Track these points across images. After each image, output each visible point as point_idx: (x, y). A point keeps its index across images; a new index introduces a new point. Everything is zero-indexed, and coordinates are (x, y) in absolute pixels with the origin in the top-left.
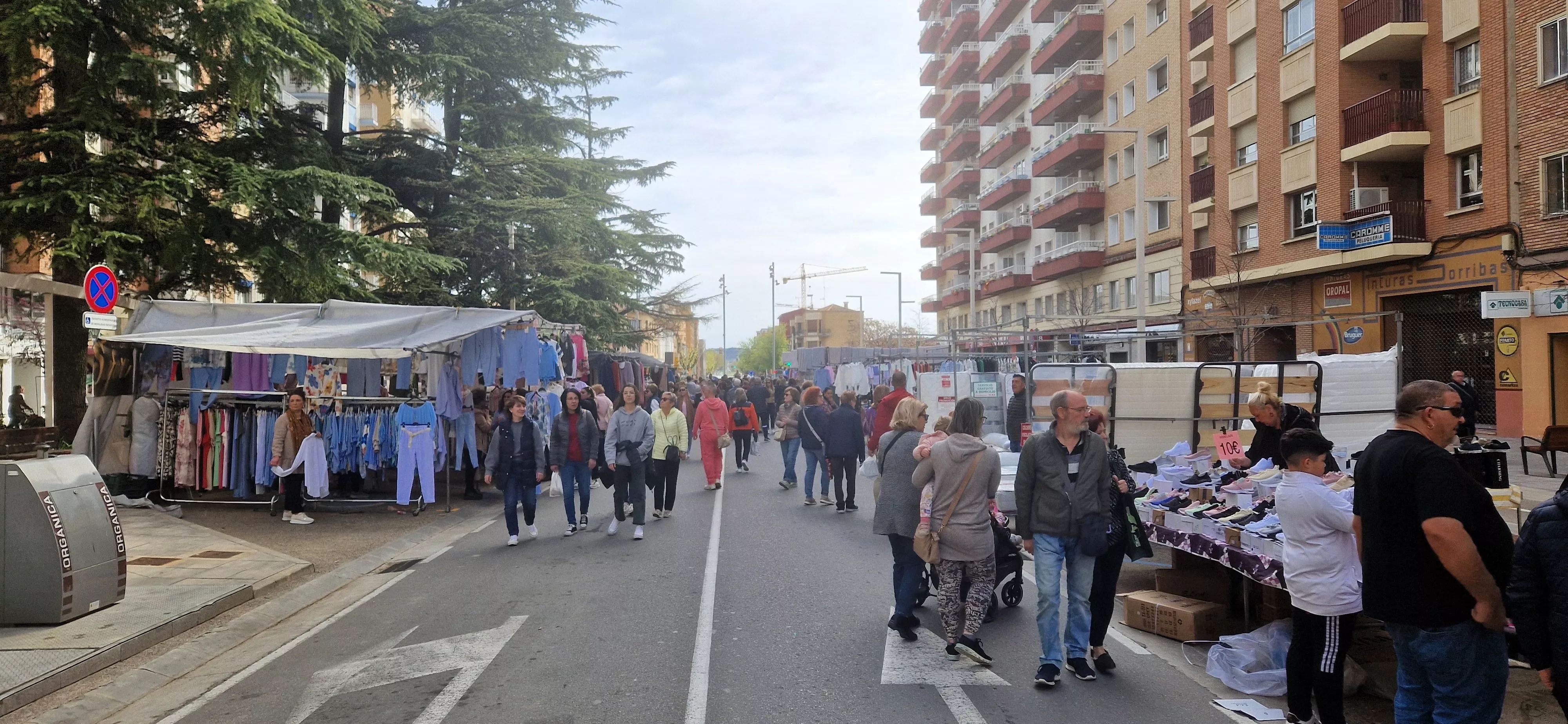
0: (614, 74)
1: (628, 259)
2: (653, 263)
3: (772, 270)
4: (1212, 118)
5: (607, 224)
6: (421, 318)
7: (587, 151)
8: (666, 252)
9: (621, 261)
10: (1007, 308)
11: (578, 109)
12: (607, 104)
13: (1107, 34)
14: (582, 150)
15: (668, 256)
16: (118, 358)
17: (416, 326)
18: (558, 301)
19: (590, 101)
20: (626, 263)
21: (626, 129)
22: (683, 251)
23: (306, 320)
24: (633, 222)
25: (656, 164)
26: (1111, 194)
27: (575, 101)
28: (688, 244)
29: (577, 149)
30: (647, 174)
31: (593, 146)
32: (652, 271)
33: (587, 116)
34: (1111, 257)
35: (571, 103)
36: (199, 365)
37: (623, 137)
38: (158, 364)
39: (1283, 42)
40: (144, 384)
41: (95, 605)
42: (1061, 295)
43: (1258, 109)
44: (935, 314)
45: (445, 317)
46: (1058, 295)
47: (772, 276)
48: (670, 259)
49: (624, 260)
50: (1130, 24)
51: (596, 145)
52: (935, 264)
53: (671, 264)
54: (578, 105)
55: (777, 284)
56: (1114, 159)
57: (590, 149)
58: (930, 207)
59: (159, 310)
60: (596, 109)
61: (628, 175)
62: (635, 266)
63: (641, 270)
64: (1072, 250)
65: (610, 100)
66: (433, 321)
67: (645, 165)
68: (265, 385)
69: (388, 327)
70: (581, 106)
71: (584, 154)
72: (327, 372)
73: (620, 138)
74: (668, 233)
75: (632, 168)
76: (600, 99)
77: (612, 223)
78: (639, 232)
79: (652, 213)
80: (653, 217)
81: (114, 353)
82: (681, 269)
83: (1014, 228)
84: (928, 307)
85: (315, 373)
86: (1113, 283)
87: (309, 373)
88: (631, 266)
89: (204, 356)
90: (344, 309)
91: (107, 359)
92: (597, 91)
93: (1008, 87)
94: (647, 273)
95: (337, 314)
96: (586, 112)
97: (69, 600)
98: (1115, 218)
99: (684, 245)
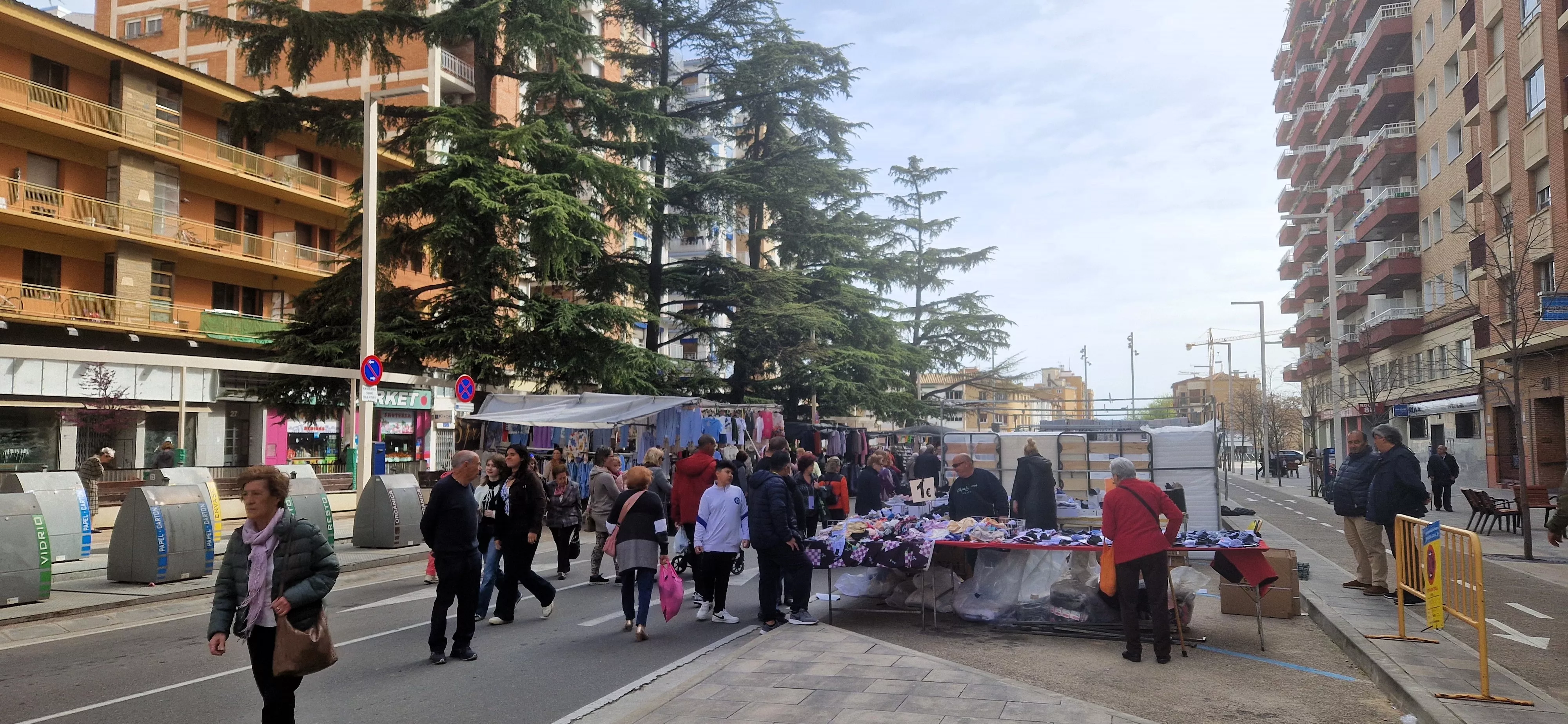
0: (941, 171)
1: (957, 337)
2: (980, 341)
3: (1131, 340)
4: (1481, 185)
5: (936, 307)
6: (631, 403)
7: (917, 242)
8: (991, 330)
9: (950, 340)
10: (1352, 376)
11: (909, 206)
12: (937, 198)
13: (1417, 96)
14: (913, 241)
15: (993, 333)
16: (471, 428)
17: (629, 407)
18: (820, 383)
19: (920, 197)
20: (955, 341)
21: (953, 219)
22: (1005, 328)
23: (571, 405)
24: (959, 304)
25: (979, 250)
26: (1426, 258)
27: (906, 199)
28: (1010, 322)
29: (908, 241)
30: (969, 260)
31: (922, 238)
32: (980, 347)
33: (917, 211)
34: (1427, 324)
35: (902, 201)
36: (516, 432)
37: (950, 227)
38: (495, 432)
39: (1526, 110)
40: (488, 444)
41: (411, 543)
42: (1392, 364)
43: (1511, 176)
44: (1299, 383)
45: (647, 402)
46: (1390, 363)
47: (1130, 346)
48: (996, 336)
49: (953, 339)
50: (1432, 85)
51: (926, 236)
52: (1293, 331)
53: (996, 340)
54: (909, 203)
55: (1137, 354)
56: (1426, 221)
57: (920, 240)
58: (1288, 271)
59: (497, 400)
60: (926, 204)
61: (953, 262)
62: (964, 343)
63: (969, 347)
64: (1384, 319)
65: (939, 194)
66: (639, 404)
67: (967, 252)
68: (549, 445)
69: (611, 409)
70: (912, 203)
71: (914, 245)
72: (580, 437)
73: (946, 228)
74: (991, 313)
75: (956, 255)
76: (930, 195)
77: (940, 306)
78: (966, 312)
79: (977, 295)
80: (978, 298)
81: (468, 426)
82: (1007, 345)
83: (1347, 294)
84: (1290, 375)
85: (575, 438)
86: (1431, 351)
87: (571, 437)
88: (960, 343)
89: (518, 427)
90: (591, 398)
91: (464, 429)
92: (925, 188)
93: (1337, 149)
94: (975, 348)
95: (588, 401)
96: (916, 208)
97: (397, 538)
98: (1429, 283)
99: (1006, 323)
